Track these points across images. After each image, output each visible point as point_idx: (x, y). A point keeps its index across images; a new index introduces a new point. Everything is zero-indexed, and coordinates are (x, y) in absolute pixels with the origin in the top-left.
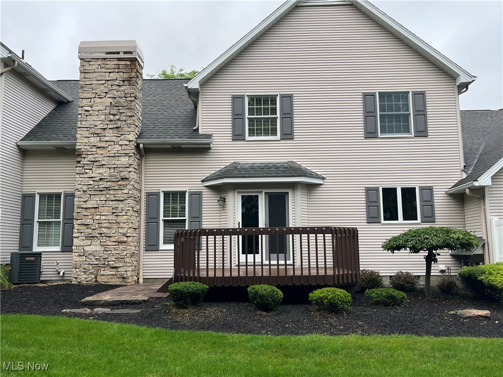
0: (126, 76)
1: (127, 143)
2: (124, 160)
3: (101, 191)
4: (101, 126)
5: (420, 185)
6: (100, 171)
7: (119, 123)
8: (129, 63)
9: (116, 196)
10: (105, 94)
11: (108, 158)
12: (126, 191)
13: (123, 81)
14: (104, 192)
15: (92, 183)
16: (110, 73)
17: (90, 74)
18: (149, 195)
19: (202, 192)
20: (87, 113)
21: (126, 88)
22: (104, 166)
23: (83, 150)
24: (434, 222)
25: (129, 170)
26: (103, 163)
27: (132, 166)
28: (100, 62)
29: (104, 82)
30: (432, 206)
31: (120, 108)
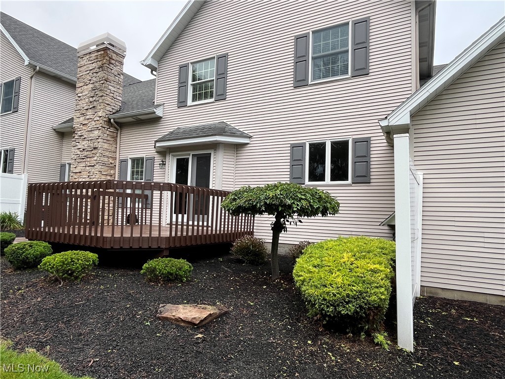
0: (100, 63)
1: (98, 119)
2: (96, 133)
3: (84, 159)
4: (86, 108)
5: (354, 137)
6: (84, 143)
7: (95, 103)
8: (102, 52)
9: (91, 162)
10: (89, 81)
11: (88, 132)
12: (95, 158)
13: (99, 68)
14: (84, 160)
15: (79, 153)
16: (92, 63)
17: (82, 68)
18: (122, 161)
19: (154, 157)
20: (79, 99)
21: (101, 74)
22: (86, 139)
23: (76, 128)
24: (370, 183)
25: (98, 140)
26: (85, 136)
27: (100, 137)
28: (88, 57)
29: (88, 72)
30: (368, 163)
31: (96, 91)
